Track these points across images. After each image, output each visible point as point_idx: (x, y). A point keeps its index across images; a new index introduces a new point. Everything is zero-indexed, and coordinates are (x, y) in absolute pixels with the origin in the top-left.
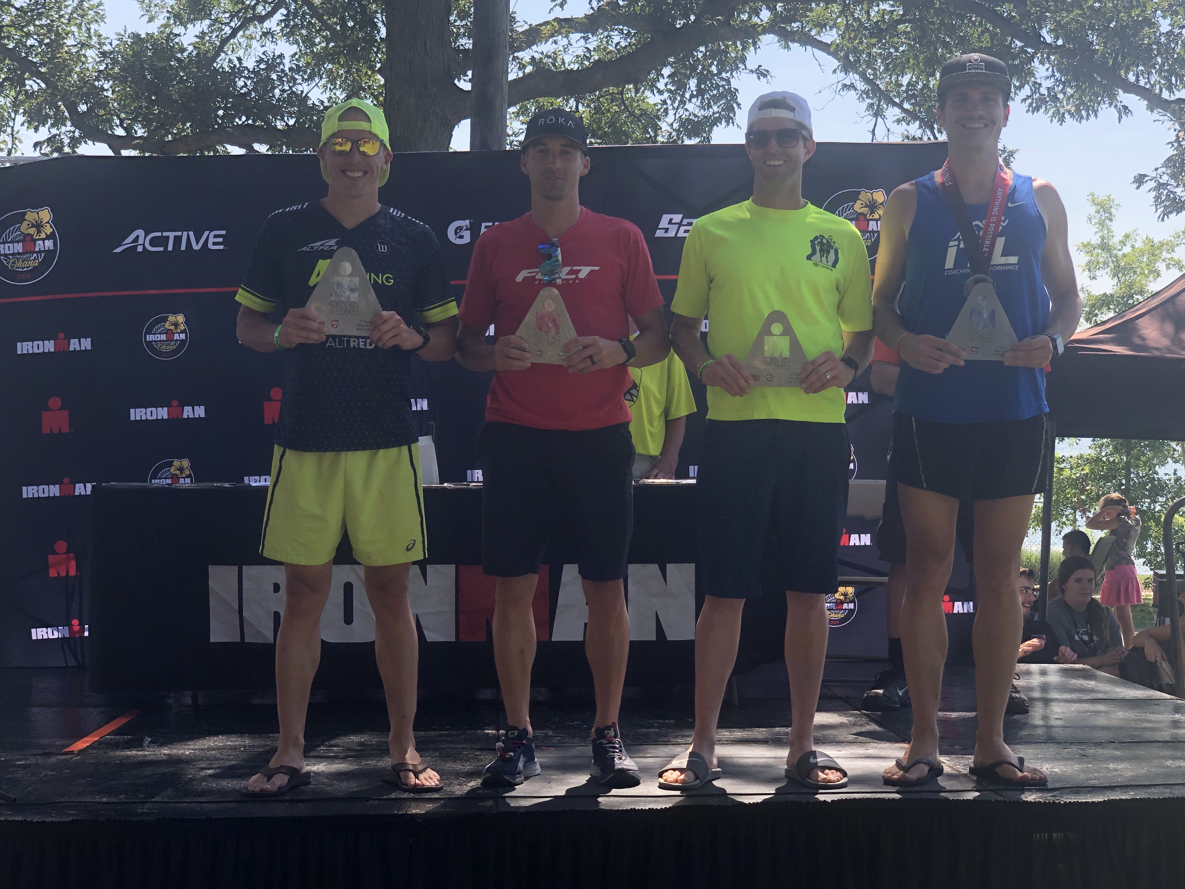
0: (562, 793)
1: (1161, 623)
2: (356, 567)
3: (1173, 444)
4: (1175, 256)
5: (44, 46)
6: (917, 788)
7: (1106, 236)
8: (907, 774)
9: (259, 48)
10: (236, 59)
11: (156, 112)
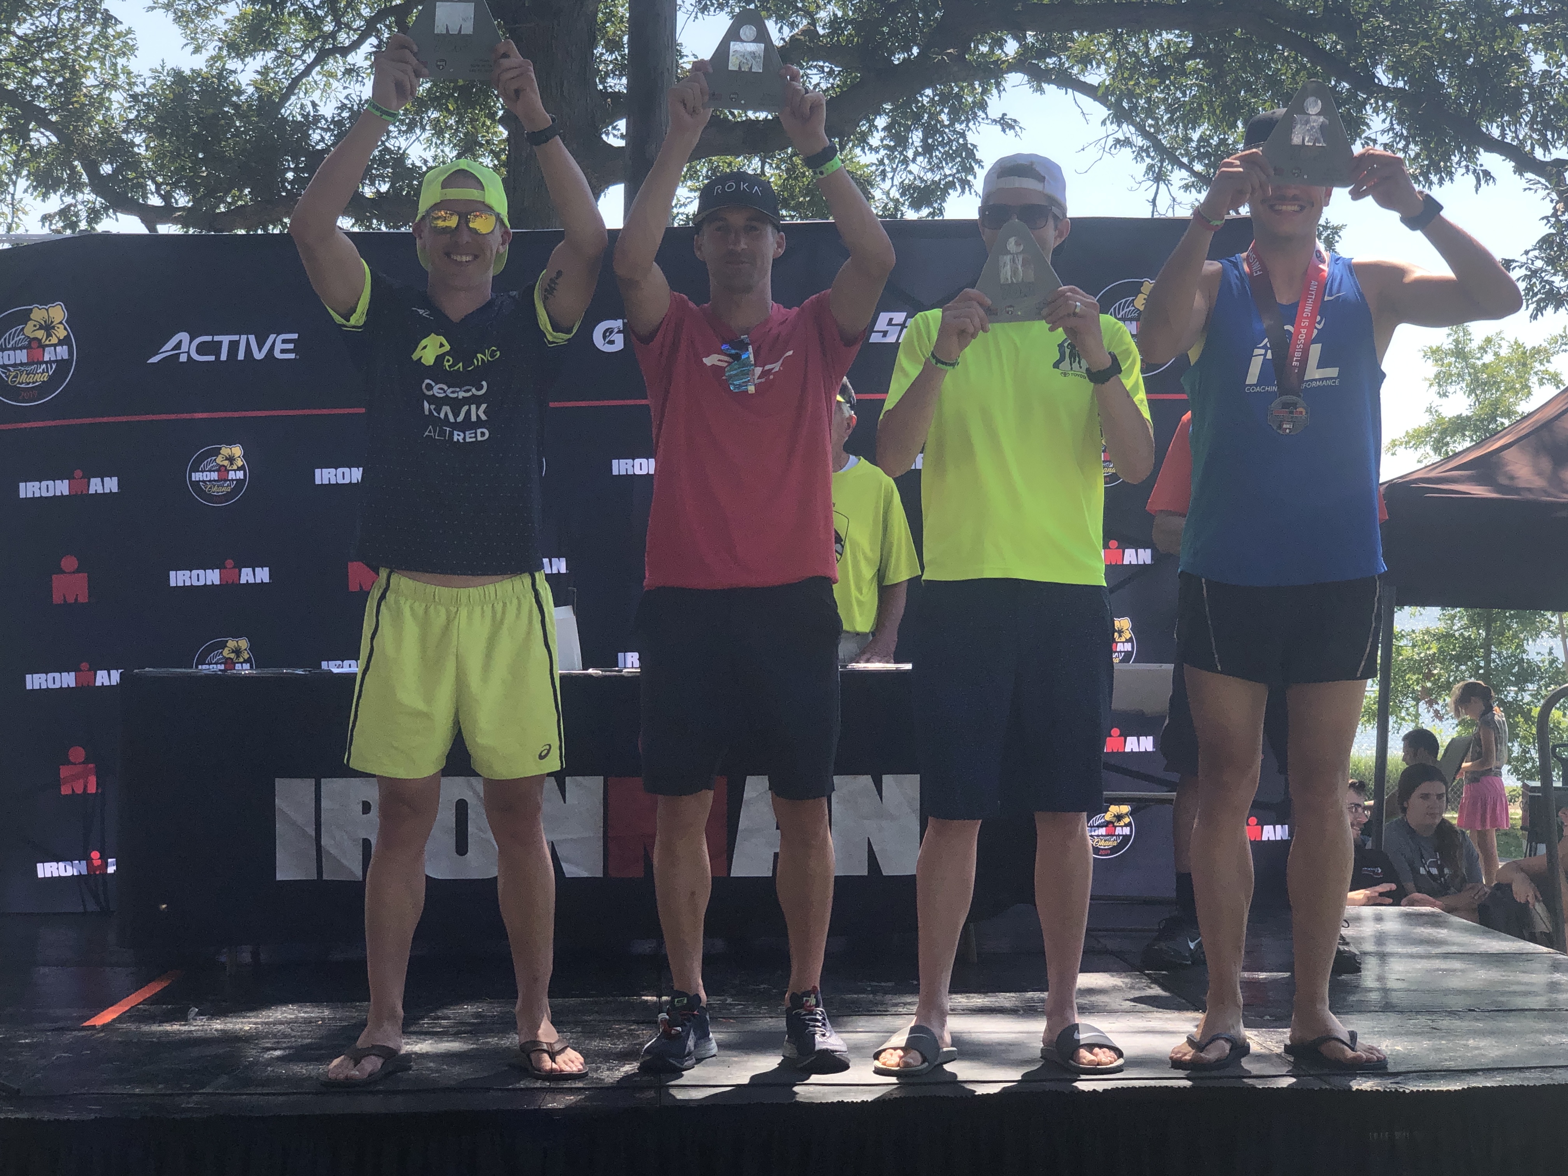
0: (746, 1081)
1: (1533, 851)
2: (473, 780)
3: (1548, 614)
4: (1551, 368)
5: (54, 87)
6: (1215, 1073)
7: (1461, 339)
8: (1202, 1055)
9: (340, 88)
10: (309, 104)
11: (205, 174)
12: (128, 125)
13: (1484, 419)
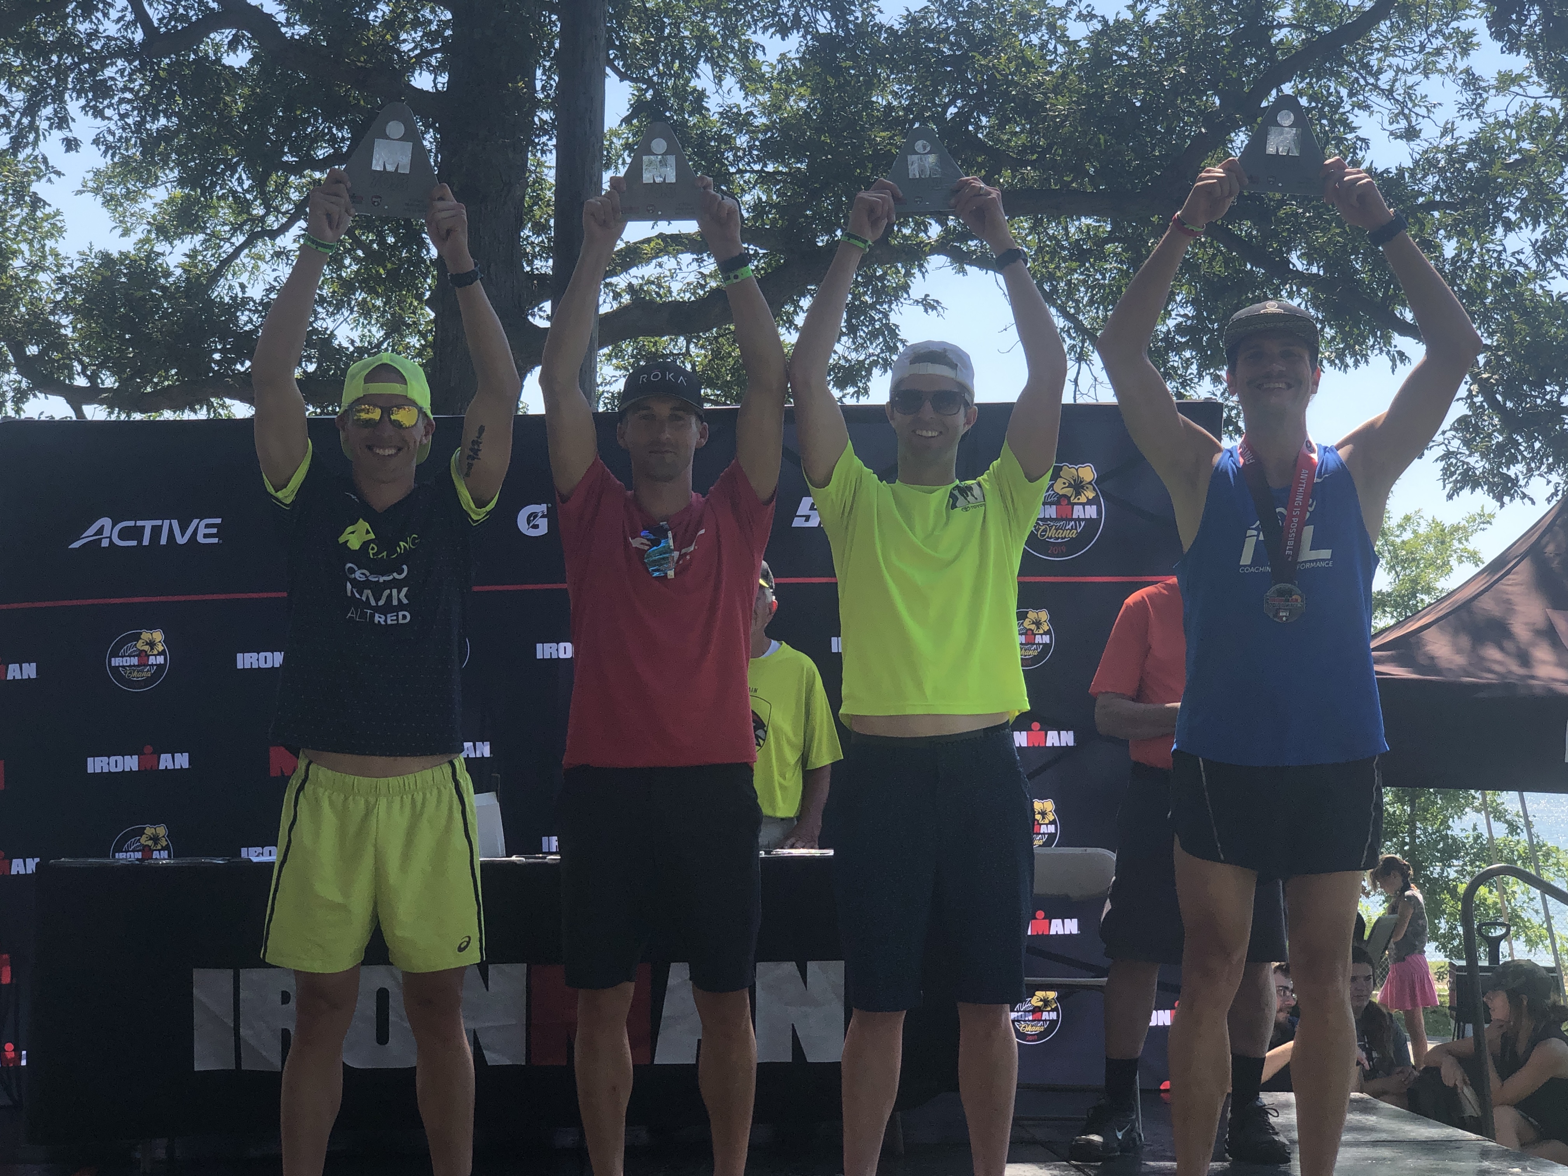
1: (1461, 1033)
3: (1472, 791)
4: (1471, 547)
9: (269, 271)
10: (237, 286)
11: (131, 355)
12: (55, 307)
13: (1404, 596)
